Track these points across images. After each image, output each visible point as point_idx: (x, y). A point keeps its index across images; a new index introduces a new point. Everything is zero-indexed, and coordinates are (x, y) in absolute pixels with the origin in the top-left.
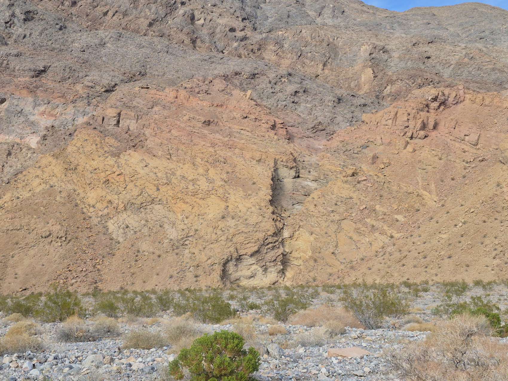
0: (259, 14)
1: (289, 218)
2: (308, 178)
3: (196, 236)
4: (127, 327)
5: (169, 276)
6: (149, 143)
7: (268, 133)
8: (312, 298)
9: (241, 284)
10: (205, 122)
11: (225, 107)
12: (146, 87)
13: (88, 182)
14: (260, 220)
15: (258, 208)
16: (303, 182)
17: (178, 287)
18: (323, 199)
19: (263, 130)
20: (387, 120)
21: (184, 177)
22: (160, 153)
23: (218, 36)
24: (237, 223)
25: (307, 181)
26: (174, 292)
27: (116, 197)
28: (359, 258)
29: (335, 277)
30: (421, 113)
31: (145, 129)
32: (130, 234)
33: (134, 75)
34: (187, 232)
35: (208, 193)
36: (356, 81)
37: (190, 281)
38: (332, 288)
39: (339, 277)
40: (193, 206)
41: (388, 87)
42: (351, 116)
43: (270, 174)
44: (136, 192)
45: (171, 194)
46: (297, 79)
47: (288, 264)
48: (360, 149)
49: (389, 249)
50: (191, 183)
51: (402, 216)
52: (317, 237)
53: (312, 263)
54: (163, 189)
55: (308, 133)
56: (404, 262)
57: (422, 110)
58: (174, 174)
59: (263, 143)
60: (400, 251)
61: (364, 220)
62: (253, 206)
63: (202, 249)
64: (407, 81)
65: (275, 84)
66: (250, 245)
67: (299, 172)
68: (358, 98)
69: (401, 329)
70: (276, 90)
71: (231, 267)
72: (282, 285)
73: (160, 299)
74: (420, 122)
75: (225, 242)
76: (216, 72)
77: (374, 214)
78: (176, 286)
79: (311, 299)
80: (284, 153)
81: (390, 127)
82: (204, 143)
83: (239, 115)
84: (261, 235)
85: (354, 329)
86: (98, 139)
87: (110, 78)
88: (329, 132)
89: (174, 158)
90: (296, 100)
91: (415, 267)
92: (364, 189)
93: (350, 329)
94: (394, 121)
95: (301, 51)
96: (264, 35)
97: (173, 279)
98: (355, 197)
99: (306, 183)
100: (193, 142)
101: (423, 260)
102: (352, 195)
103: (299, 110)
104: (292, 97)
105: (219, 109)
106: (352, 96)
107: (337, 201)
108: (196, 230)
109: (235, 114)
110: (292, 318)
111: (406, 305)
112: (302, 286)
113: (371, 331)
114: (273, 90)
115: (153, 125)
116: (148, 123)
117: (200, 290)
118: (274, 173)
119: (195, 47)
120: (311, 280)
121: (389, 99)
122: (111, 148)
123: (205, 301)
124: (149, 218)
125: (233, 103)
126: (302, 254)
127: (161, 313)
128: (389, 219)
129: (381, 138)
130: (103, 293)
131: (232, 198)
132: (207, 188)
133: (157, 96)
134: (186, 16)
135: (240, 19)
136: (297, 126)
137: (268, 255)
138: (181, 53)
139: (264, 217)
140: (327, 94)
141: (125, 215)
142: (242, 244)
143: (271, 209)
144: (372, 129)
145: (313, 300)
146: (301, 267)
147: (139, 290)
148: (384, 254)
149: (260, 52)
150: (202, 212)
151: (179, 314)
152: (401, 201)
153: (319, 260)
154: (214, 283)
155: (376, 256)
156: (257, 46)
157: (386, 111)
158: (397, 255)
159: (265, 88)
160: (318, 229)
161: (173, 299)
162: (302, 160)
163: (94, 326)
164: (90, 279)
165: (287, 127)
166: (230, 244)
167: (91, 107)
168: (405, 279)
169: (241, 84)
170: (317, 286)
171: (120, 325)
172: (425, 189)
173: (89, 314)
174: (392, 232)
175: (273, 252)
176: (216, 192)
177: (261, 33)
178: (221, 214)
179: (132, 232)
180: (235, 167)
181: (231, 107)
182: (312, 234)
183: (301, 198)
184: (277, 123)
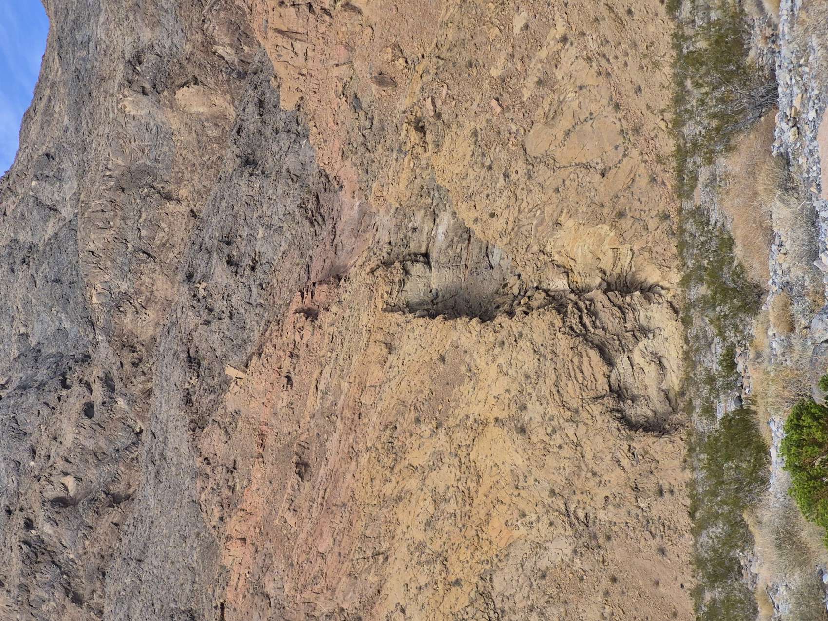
0: (53, 350)
1: (522, 277)
2: (429, 234)
3: (566, 493)
5: (660, 558)
6: (350, 603)
7: (325, 326)
8: (708, 223)
9: (677, 389)
10: (299, 474)
11: (265, 428)
12: (219, 612)
14: (528, 344)
15: (499, 349)
16: (438, 244)
17: (687, 536)
18: (478, 198)
19: (317, 337)
20: (296, 53)
21: (428, 523)
22: (372, 578)
23: (102, 443)
24: (534, 398)
25: (436, 234)
26: (698, 546)
28: (615, 114)
29: (658, 168)
31: (317, 614)
34: (557, 513)
35: (467, 466)
36: (206, 124)
37: (671, 507)
38: (686, 177)
39: (659, 162)
40: (495, 502)
41: (220, 50)
42: (285, 135)
43: (421, 321)
45: (468, 553)
46: (200, 261)
47: (629, 278)
48: (362, 113)
49: (593, 46)
50: (442, 506)
51: (516, 16)
52: (565, 211)
53: (626, 224)
54: (458, 570)
55: (324, 234)
56: (621, 12)
58: (421, 547)
59: (347, 339)
60: (596, 20)
61: (526, 103)
62: (494, 360)
63: (597, 479)
64: (207, 8)
65: (211, 310)
66: (586, 367)
67: (416, 255)
68: (245, 119)
70: (224, 309)
71: (639, 411)
72: (679, 291)
73: (714, 579)
75: (580, 425)
76: (185, 449)
77: (512, 82)
78: (683, 540)
79: (710, 227)
80: (371, 289)
81: (311, 46)
82: (349, 476)
83: (284, 395)
84: (564, 342)
85: (777, 134)
88: (321, 186)
89: (385, 545)
90: (247, 261)
92: (454, 103)
93: (776, 144)
94: (299, 36)
95: (136, 250)
96: (100, 337)
97: (668, 547)
98: (473, 124)
99: (440, 238)
100: (346, 501)
102: (467, 132)
103: (270, 254)
104: (240, 271)
105: (270, 441)
106: (238, 133)
107: (483, 165)
108: (553, 493)
109: (280, 404)
111: (720, 8)
112: (682, 246)
113: (781, 94)
114: (226, 316)
115: (307, 595)
116: (302, 606)
117: (692, 484)
118: (418, 313)
119: (128, 497)
120: (666, 225)
121: (246, 49)
123: (715, 472)
124: (524, 603)
125: (254, 408)
126: (606, 247)
128: (524, 46)
129: (337, 65)
131: (476, 410)
132: (453, 470)
133: (240, 585)
134: (57, 518)
135: (64, 392)
136: (308, 259)
137: (609, 325)
138: (141, 529)
139: (521, 335)
140: (235, 191)
142: (583, 387)
143: (501, 318)
144: (316, 86)
145: (712, 222)
146: (636, 248)
148: (604, 56)
149: (139, 347)
150: (509, 479)
151: (748, 539)
152: (480, 19)
153: (619, 207)
154: (677, 450)
155: (608, 75)
156: (126, 352)
157: (273, 57)
158: (607, 27)
159: (221, 334)
160: (548, 210)
161: (714, 550)
162: (387, 248)
165: (310, 283)
166: (584, 414)
168: (662, 9)
169: (212, 390)
170: (680, 210)
174: (554, 38)
175: (601, 314)
176: (464, 448)
177: (96, 345)
178: (515, 435)
180: (403, 403)
181: (265, 414)
182: (558, 223)
183: (475, 248)
184: (301, 305)
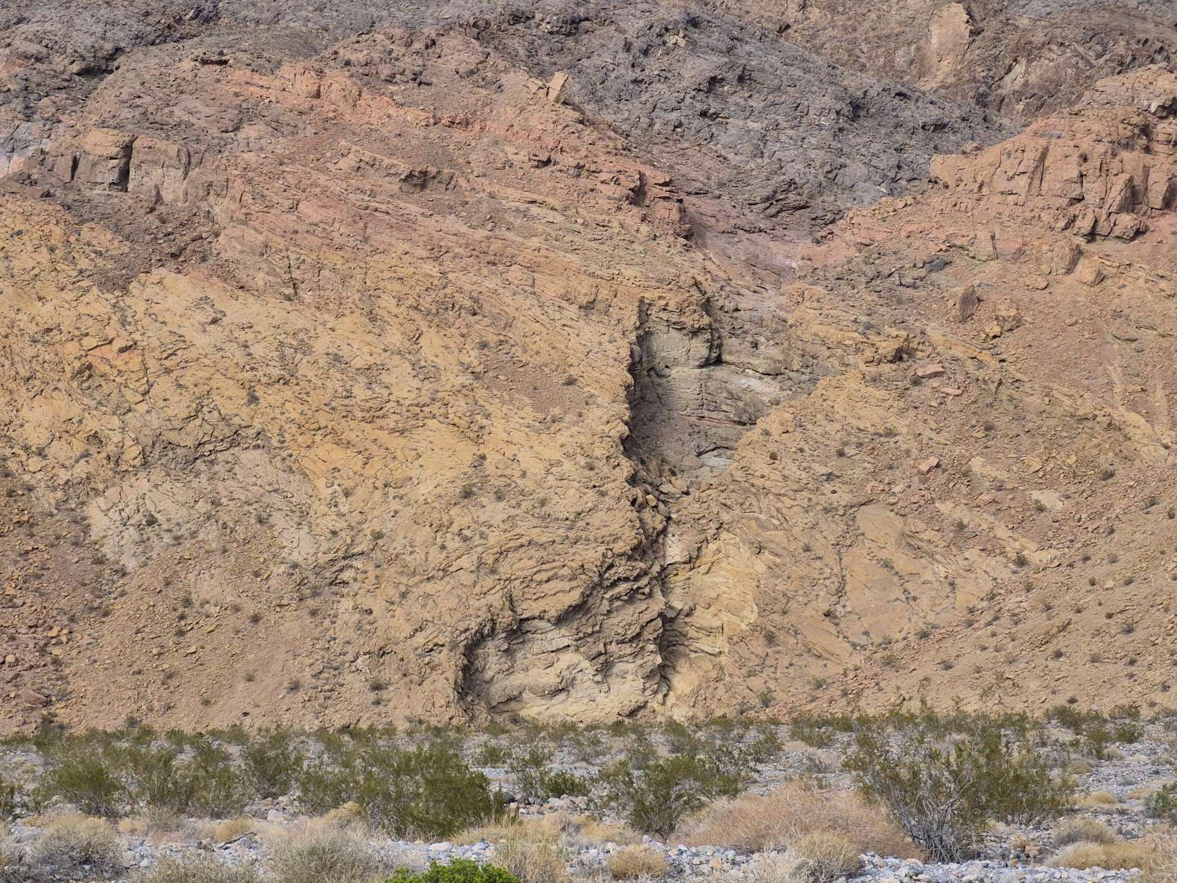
1: (685, 498)
2: (750, 366)
3: (378, 554)
4: (147, 849)
5: (286, 684)
6: (227, 246)
7: (620, 216)
8: (758, 760)
9: (523, 713)
10: (410, 176)
11: (477, 127)
12: (215, 58)
13: (24, 373)
14: (590, 505)
15: (583, 463)
16: (735, 378)
17: (316, 722)
18: (798, 435)
19: (604, 204)
20: (1012, 178)
21: (337, 358)
22: (260, 279)
24: (513, 512)
25: (747, 376)
26: (303, 738)
27: (116, 422)
28: (913, 632)
29: (835, 691)
30: (1125, 155)
31: (211, 198)
32: (160, 544)
33: (179, 21)
34: (349, 541)
35: (418, 413)
36: (914, 47)
37: (356, 701)
38: (823, 730)
39: (845, 693)
40: (367, 454)
41: (1019, 69)
42: (894, 161)
43: (625, 353)
44: (180, 406)
45: (294, 415)
46: (716, 38)
47: (681, 648)
48: (923, 272)
49: (1011, 603)
50: (362, 379)
51: (1057, 494)
52: (778, 560)
53: (758, 646)
54: (270, 399)
55: (751, 217)
56: (1059, 643)
57: (1128, 146)
58: (304, 348)
59: (601, 247)
60: (1049, 608)
61: (931, 507)
62: (567, 455)
63: (396, 599)
64: (1081, 49)
65: (646, 53)
66: (555, 585)
67: (720, 346)
68: (919, 104)
69: (1047, 862)
70: (647, 72)
71: (492, 659)
72: (659, 719)
73: (258, 759)
74: (1119, 183)
75: (473, 576)
76: (448, 12)
77: (963, 487)
78: (310, 716)
79: (752, 764)
80: (673, 283)
81: (1021, 200)
82: (406, 246)
83: (523, 155)
84: (591, 555)
85: (891, 860)
86: (58, 231)
87: (99, 29)
88: (820, 213)
89: (308, 297)
90: (714, 106)
91: (1095, 659)
92: (934, 404)
93: (877, 859)
94: (1036, 182)
97: (300, 696)
98: (904, 430)
99: (743, 381)
100: (370, 242)
101: (1122, 639)
102: (893, 422)
103: (724, 139)
104: (701, 96)
105: (458, 135)
106: (899, 94)
107: (845, 444)
108: (378, 536)
109: (510, 150)
110: (688, 823)
111: (1065, 782)
112: (725, 724)
113: (946, 867)
114: (637, 74)
115: (238, 186)
116: (222, 178)
117: (390, 731)
118: (636, 348)
120: (755, 701)
121: (1020, 107)
122: (100, 262)
123: (406, 767)
124: (223, 493)
125: (505, 113)
126: (725, 617)
127: (260, 804)
128: (1013, 504)
129: (993, 238)
130: (71, 738)
131: (498, 428)
132: (413, 396)
133: (253, 89)
136: (717, 193)
137: (615, 619)
139: (603, 494)
140: (815, 89)
141: (143, 485)
142: (528, 581)
143: (627, 467)
144: (963, 206)
145: (760, 767)
146: (723, 659)
147: (188, 730)
148: (996, 618)
150: (398, 474)
151: (317, 808)
152: (1053, 443)
153: (781, 636)
154: (436, 711)
155: (970, 624)
157: (1008, 145)
158: (1037, 622)
159: (611, 67)
160: (780, 535)
161: (299, 760)
162: (729, 306)
163: (39, 844)
164: (27, 691)
165: (683, 196)
166: (489, 581)
167: (36, 127)
168: (1061, 701)
169: (532, 53)
170: (775, 722)
171: (123, 842)
172: (1133, 407)
173: (24, 805)
174: (1023, 548)
175: (630, 609)
176: (443, 410)
178: (460, 484)
179: (167, 538)
180: (508, 325)
181: (496, 128)
182: (760, 550)
183: (726, 430)
184: (651, 181)
